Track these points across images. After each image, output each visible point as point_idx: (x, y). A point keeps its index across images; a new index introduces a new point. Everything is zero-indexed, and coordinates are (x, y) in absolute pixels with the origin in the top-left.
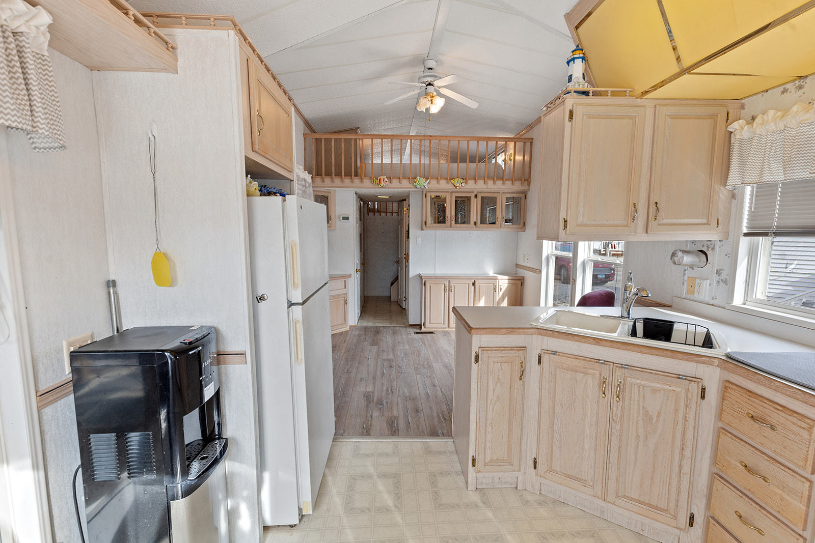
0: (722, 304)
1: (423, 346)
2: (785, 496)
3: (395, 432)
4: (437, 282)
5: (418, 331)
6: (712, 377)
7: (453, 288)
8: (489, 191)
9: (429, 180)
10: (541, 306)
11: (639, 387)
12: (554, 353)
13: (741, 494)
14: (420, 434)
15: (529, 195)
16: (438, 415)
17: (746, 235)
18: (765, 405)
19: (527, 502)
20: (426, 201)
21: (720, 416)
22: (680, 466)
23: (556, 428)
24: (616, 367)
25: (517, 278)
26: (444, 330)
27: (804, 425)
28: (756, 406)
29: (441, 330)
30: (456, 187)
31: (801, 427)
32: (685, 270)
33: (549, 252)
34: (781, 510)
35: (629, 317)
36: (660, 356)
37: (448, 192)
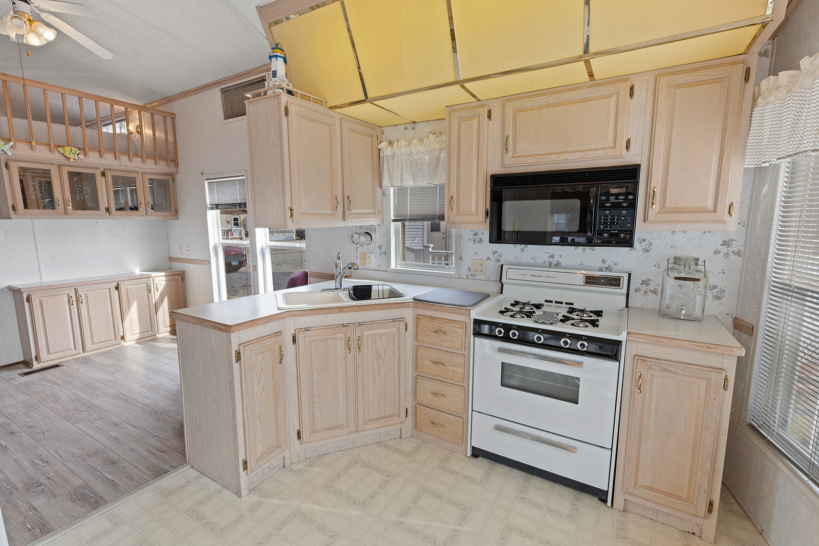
0: (385, 269)
1: (55, 387)
2: (454, 369)
3: (96, 502)
4: (54, 293)
5: (27, 370)
6: (409, 314)
7: (83, 297)
8: (122, 168)
9: (12, 143)
10: (260, 293)
11: (372, 336)
12: (307, 330)
13: (432, 380)
14: (140, 484)
15: (178, 178)
16: (150, 452)
17: (394, 221)
18: (440, 322)
19: (300, 471)
20: (10, 175)
21: (416, 338)
22: (399, 381)
23: (315, 393)
24: (356, 326)
25: (175, 273)
26: (78, 356)
27: (459, 326)
28: (435, 324)
29: (72, 358)
30: (68, 159)
31: (458, 328)
32: (357, 248)
33: (216, 241)
34: (453, 378)
35: (341, 288)
36: (382, 309)
37: (54, 164)
